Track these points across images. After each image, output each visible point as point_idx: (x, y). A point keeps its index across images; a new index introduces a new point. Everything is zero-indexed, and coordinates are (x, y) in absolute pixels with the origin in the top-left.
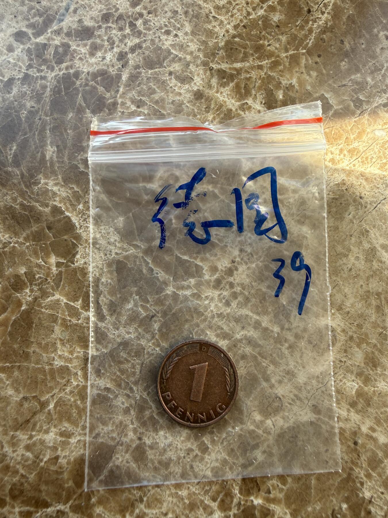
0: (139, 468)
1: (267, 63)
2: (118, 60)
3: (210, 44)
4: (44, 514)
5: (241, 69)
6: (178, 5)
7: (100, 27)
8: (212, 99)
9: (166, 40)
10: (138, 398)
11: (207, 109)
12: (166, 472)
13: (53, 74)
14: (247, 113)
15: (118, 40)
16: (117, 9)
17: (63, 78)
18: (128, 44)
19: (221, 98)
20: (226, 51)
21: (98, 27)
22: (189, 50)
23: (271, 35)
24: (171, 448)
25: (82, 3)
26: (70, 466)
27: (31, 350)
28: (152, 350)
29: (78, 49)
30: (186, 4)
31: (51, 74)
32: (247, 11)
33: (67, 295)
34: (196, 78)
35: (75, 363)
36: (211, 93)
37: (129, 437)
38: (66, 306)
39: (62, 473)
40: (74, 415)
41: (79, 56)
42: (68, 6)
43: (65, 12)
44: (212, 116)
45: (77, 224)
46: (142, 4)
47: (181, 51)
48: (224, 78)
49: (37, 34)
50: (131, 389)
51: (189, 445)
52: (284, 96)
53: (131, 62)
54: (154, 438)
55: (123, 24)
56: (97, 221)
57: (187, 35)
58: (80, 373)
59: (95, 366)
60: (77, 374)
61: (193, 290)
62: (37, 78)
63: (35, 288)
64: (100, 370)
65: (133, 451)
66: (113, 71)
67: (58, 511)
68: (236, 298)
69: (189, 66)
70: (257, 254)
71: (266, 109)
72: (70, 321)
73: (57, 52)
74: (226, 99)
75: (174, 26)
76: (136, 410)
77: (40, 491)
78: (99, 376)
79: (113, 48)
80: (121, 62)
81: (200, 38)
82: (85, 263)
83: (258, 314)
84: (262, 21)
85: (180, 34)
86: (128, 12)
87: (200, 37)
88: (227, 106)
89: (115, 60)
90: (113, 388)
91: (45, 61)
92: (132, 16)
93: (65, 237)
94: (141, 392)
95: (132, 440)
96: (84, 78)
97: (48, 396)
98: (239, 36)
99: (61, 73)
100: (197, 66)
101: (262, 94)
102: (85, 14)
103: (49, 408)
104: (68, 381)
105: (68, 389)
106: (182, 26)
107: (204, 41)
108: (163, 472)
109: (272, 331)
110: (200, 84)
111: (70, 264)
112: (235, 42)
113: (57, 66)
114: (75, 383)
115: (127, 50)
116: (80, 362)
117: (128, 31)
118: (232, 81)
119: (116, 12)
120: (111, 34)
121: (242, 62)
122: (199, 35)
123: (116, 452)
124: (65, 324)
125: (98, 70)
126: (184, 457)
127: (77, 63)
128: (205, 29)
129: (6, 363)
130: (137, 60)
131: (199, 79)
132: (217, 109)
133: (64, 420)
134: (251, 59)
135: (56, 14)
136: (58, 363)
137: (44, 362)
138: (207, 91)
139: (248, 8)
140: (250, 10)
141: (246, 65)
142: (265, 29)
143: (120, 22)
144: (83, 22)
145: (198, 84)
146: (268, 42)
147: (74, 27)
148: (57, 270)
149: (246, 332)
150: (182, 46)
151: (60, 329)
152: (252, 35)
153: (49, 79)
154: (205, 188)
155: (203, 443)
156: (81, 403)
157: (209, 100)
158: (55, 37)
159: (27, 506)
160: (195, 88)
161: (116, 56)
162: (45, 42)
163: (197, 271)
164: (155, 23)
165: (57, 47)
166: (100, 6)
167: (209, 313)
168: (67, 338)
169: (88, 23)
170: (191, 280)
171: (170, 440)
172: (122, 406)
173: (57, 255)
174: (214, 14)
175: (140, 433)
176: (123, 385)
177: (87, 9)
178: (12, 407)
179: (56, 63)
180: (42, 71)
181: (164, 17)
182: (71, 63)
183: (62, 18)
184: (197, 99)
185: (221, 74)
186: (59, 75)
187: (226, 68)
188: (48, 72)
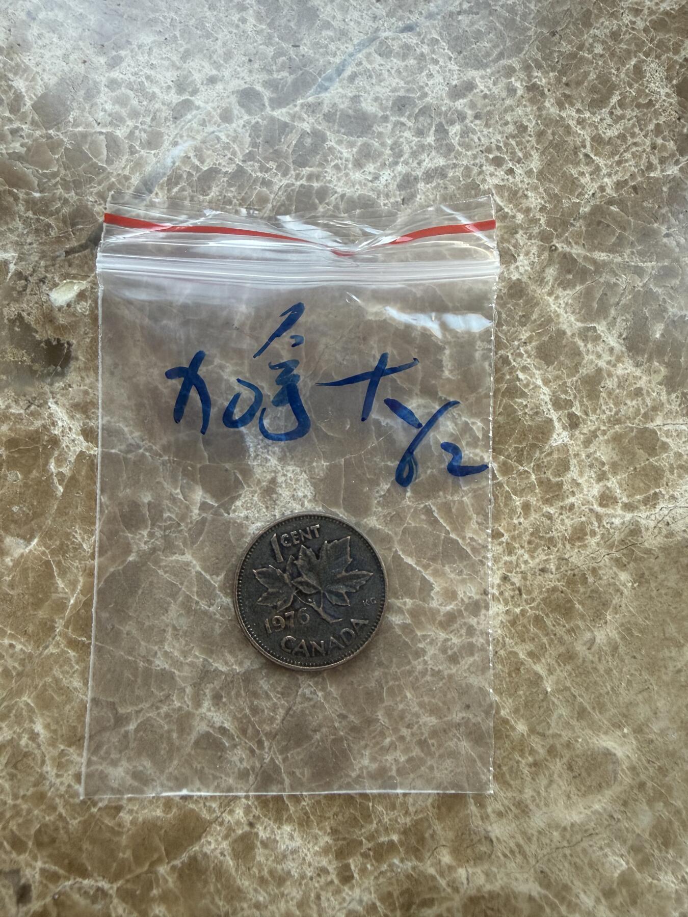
0: (237, 870)
1: (653, 267)
2: (400, 187)
3: (566, 203)
4: (77, 885)
5: (605, 264)
6: (531, 117)
7: (385, 119)
8: (537, 304)
9: (492, 175)
10: (267, 761)
11: (523, 320)
12: (276, 891)
13: (285, 182)
14: (590, 346)
15: (409, 151)
16: (425, 95)
17: (298, 192)
18: (425, 164)
19: (554, 307)
20: (589, 225)
21: (382, 117)
22: (525, 203)
23: (677, 219)
24: (295, 856)
25: (369, 67)
26: (134, 828)
27: (125, 629)
28: (311, 693)
29: (338, 148)
30: (545, 119)
31: (281, 181)
32: (649, 162)
33: (203, 560)
34: (521, 257)
35: (187, 672)
36: (540, 292)
37: (236, 817)
38: (197, 576)
39: (119, 834)
40: (162, 752)
41: (336, 161)
42: (344, 66)
43: (334, 76)
44: (528, 334)
45: (251, 450)
46: (470, 97)
47: (511, 202)
48: (569, 272)
49: (278, 103)
50: (260, 743)
51: (324, 862)
52: (662, 335)
53: (420, 198)
54: (273, 832)
55: (426, 124)
56: (285, 455)
57: (529, 177)
58: (189, 690)
59: (215, 688)
60: (184, 691)
61: (404, 619)
62: (256, 180)
63: (159, 533)
64: (222, 697)
65: (235, 841)
66: (385, 205)
67: (99, 889)
68: (472, 654)
69: (517, 233)
70: (529, 592)
71: (624, 349)
72: (197, 603)
73: (302, 143)
74: (561, 311)
75: (513, 153)
76: (259, 778)
77: (80, 849)
78: (217, 705)
79: (396, 163)
80: (403, 193)
81: (551, 188)
82: (247, 517)
83: (498, 692)
84: (670, 188)
85: (518, 170)
86: (442, 105)
87: (552, 186)
88: (559, 323)
89: (393, 186)
90: (232, 731)
91: (277, 155)
92: (446, 114)
93: (228, 466)
94: (275, 753)
95: (238, 823)
96: (334, 202)
97: (130, 709)
98: (621, 203)
99: (298, 183)
100: (530, 238)
101: (626, 320)
102: (368, 87)
103: (126, 729)
104: (168, 697)
105: (164, 709)
106: (527, 156)
107: (556, 195)
108: (273, 889)
109: (513, 729)
110: (526, 271)
111: (222, 511)
112: (611, 214)
113: (295, 170)
114: (177, 704)
115: (419, 173)
116: (194, 673)
117: (430, 139)
118: (582, 283)
119: (420, 98)
120: (401, 137)
121: (610, 251)
122: (550, 181)
123: (209, 832)
124: (188, 607)
125: (359, 196)
126: (311, 879)
127: (330, 173)
128: (565, 172)
129: (81, 636)
130: (431, 197)
131: (526, 262)
132: (540, 325)
133: (144, 754)
134: (628, 251)
135: (320, 74)
136: (160, 663)
137: (139, 655)
138: (533, 287)
139: (652, 157)
140: (655, 161)
141: (615, 260)
142: (669, 204)
143: (421, 119)
144: (360, 102)
145: (522, 270)
146: (668, 229)
147: (342, 106)
148: (199, 515)
149: (471, 716)
150: (516, 193)
151: (178, 611)
152: (643, 208)
153: (276, 188)
154: (476, 455)
155: (347, 867)
156: (178, 738)
157: (532, 303)
158: (305, 116)
159: (55, 864)
160: (515, 277)
161: (398, 180)
162: (287, 120)
163: (421, 590)
164: (482, 139)
165: (304, 134)
166: (397, 80)
167: (419, 664)
168: (185, 628)
169: (369, 106)
170: (407, 600)
171: (298, 844)
172: (239, 764)
173: (206, 489)
174: (588, 150)
175: (254, 816)
176: (250, 731)
177: (374, 81)
178: (73, 708)
179: (294, 162)
180: (268, 170)
181: (500, 133)
182: (320, 169)
183: (327, 84)
184: (511, 296)
185: (568, 264)
186: (293, 185)
187: (578, 255)
188: (276, 175)
